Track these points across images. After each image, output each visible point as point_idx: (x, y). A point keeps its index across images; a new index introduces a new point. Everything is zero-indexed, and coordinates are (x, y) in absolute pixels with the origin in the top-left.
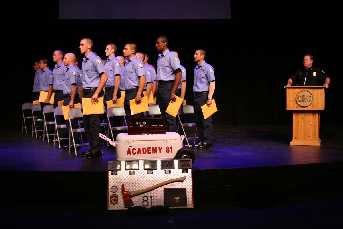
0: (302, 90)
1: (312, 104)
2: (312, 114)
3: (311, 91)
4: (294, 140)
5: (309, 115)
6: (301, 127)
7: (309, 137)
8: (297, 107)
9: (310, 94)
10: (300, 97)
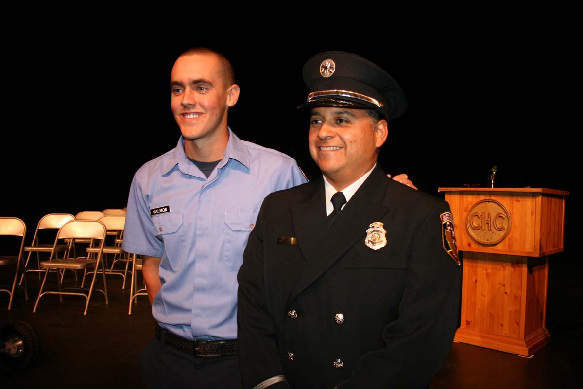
0: (482, 198)
1: (507, 239)
4: (463, 327)
5: (502, 269)
6: (483, 297)
7: (501, 327)
8: (469, 245)
9: (501, 210)
10: (476, 217)
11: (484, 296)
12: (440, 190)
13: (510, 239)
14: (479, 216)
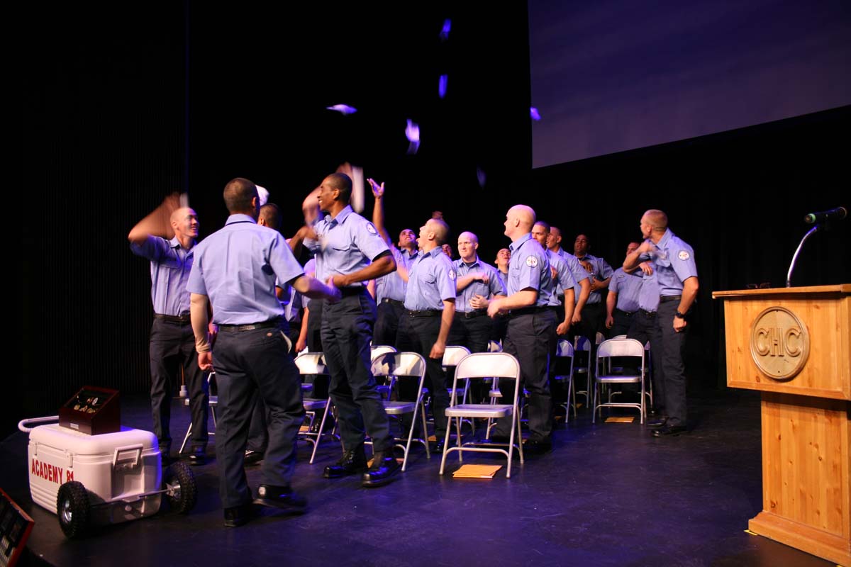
0: (770, 304)
1: (805, 370)
2: (827, 415)
3: (799, 308)
4: (766, 512)
5: (813, 419)
6: (790, 464)
7: (817, 515)
8: (758, 379)
9: (794, 324)
10: (762, 335)
11: (791, 462)
12: (715, 295)
13: (810, 370)
14: (765, 333)
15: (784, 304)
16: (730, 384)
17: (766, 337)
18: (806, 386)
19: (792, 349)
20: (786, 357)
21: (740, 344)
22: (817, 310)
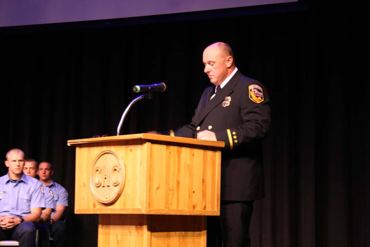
0: (105, 149)
2: (136, 229)
8: (94, 206)
9: (117, 163)
10: (98, 172)
12: (70, 143)
13: (124, 196)
14: (100, 170)
15: (113, 149)
16: (77, 212)
17: (100, 173)
18: (122, 208)
19: (115, 181)
20: (112, 187)
21: (85, 180)
22: (131, 153)
